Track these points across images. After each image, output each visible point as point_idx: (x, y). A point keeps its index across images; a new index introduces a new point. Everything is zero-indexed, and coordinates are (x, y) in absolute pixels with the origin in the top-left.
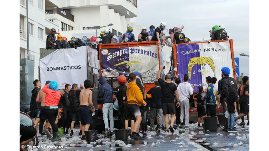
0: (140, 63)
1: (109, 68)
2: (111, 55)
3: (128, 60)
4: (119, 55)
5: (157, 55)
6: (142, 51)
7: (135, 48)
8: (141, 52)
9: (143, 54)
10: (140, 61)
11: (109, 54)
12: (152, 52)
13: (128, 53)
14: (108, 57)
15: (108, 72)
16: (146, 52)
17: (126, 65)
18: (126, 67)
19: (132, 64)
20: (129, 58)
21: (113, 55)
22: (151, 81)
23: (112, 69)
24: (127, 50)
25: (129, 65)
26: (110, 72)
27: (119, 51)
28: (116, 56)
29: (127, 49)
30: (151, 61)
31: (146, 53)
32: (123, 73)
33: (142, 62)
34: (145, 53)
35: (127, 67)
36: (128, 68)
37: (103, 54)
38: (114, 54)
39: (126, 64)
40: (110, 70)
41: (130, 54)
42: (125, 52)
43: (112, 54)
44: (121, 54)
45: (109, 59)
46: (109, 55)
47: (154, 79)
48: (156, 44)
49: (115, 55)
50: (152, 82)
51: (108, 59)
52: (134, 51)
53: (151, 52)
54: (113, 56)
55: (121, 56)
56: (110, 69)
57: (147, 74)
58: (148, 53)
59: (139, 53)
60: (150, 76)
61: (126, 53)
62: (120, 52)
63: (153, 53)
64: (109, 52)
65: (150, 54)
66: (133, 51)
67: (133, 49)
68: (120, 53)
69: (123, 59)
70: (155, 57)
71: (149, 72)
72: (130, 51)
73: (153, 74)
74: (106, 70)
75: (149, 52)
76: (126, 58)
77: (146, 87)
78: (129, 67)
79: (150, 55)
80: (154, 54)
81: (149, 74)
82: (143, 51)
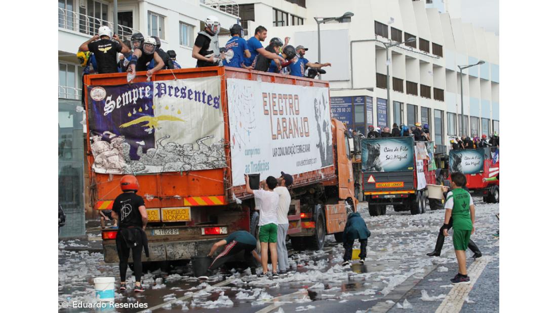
0: (178, 119)
1: (108, 132)
2: (113, 102)
3: (151, 112)
4: (131, 101)
5: (220, 101)
6: (183, 91)
7: (168, 83)
8: (181, 95)
9: (186, 99)
10: (178, 116)
11: (109, 98)
12: (207, 95)
13: (152, 96)
14: (106, 105)
15: (105, 142)
16: (192, 93)
17: (147, 125)
18: (146, 130)
19: (159, 122)
20: (153, 107)
21: (117, 100)
22: (204, 166)
23: (114, 135)
24: (150, 89)
25: (153, 126)
26: (110, 143)
27: (130, 93)
28: (124, 105)
29: (148, 87)
30: (204, 116)
31: (193, 96)
32: (139, 145)
33: (183, 118)
34: (191, 97)
35: (149, 131)
36: (150, 133)
37: (93, 98)
38: (119, 98)
39: (147, 122)
40: (110, 137)
41: (155, 99)
42: (144, 94)
43: (114, 99)
44: (135, 99)
45: (108, 112)
46: (108, 102)
47: (213, 159)
48: (217, 75)
49: (122, 102)
50: (208, 168)
51: (105, 110)
52: (165, 90)
53: (204, 94)
54: (118, 103)
55: (135, 102)
56: (109, 135)
57: (196, 147)
58: (198, 95)
59: (177, 96)
60: (202, 153)
61: (147, 96)
62: (132, 93)
63: (210, 96)
64: (108, 95)
65: (201, 99)
66: (163, 91)
67: (163, 85)
68: (132, 97)
69: (140, 110)
70: (214, 106)
71: (200, 143)
72: (156, 91)
73: (210, 148)
74: (100, 137)
75: (199, 93)
76: (147, 108)
77: (195, 180)
78: (153, 131)
79: (204, 102)
80: (212, 99)
81: (201, 147)
82: (187, 92)
